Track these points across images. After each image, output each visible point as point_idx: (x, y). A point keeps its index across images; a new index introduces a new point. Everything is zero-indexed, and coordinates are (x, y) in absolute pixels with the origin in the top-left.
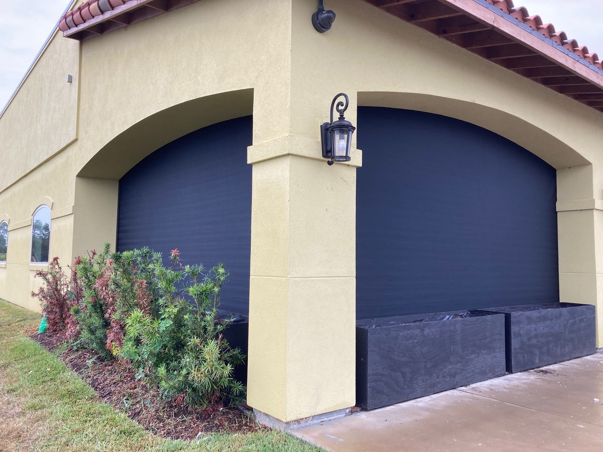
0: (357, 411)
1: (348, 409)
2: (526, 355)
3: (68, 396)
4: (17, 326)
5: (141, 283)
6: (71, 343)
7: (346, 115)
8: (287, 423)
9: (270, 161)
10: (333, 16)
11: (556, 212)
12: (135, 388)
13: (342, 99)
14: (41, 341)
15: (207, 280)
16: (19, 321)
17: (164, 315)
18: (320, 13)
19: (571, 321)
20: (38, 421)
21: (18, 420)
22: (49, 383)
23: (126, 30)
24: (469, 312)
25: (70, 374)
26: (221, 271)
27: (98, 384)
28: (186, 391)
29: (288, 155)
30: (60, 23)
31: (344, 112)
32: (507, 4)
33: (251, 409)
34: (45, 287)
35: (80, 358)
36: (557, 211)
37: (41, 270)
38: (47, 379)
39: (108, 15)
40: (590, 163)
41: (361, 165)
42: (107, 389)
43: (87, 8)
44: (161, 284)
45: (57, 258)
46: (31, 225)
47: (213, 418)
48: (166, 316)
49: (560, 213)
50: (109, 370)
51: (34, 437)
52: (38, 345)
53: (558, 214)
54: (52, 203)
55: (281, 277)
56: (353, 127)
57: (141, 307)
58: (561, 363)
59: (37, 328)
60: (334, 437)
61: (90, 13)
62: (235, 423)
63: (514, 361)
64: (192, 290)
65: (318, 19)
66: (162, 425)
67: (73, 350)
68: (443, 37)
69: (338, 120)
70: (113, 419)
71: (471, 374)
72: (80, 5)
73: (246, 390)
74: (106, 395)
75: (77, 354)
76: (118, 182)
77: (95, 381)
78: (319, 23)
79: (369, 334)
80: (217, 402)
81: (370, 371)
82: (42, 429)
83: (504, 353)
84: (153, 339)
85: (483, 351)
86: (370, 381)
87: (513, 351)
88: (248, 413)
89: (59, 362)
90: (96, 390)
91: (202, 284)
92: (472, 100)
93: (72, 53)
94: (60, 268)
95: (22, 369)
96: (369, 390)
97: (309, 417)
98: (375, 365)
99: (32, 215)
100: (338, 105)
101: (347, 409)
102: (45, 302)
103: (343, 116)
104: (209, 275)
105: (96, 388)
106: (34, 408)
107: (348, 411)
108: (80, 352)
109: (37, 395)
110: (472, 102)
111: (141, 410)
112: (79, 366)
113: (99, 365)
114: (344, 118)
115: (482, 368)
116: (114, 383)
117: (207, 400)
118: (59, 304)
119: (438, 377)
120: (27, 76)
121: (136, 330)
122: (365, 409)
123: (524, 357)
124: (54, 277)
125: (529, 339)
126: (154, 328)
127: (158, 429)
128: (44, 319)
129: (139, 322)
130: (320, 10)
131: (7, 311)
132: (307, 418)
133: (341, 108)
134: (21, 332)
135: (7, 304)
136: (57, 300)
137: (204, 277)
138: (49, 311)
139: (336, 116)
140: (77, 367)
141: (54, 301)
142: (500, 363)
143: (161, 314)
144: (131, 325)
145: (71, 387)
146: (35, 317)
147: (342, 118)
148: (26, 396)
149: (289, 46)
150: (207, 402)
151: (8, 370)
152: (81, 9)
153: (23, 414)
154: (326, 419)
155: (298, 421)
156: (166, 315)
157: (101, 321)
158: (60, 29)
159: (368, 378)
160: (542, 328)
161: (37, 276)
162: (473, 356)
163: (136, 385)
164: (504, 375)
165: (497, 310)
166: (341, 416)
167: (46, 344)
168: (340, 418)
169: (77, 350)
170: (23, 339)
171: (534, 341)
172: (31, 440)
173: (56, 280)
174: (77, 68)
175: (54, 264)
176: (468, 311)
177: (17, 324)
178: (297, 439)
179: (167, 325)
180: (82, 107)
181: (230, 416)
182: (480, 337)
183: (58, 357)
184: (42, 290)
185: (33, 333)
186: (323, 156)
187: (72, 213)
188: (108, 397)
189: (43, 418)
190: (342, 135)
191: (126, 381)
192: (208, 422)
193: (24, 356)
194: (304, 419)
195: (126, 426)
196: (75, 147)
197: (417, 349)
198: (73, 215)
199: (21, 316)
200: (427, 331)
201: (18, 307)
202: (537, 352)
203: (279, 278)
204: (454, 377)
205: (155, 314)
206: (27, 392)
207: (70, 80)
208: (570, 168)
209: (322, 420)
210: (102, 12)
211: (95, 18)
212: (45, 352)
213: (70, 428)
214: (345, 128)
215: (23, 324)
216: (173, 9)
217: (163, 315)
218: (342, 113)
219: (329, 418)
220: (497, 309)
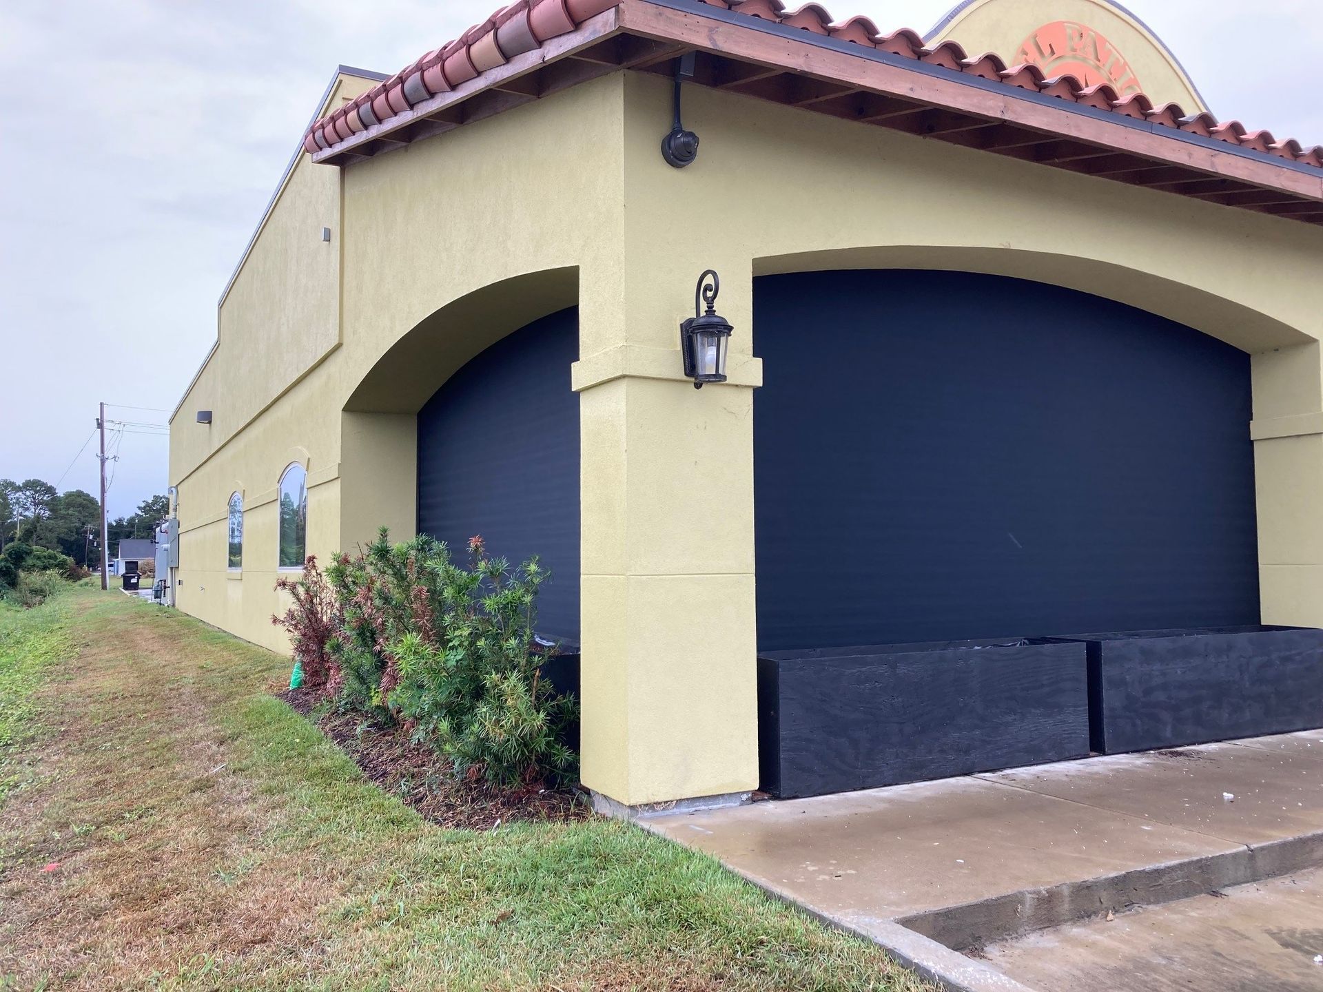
0: (765, 799)
1: (745, 795)
2: (1139, 722)
3: (320, 776)
4: (257, 678)
5: (420, 592)
6: (336, 703)
7: (717, 305)
8: (632, 807)
9: (602, 387)
10: (692, 142)
11: (1252, 443)
12: (423, 765)
13: (709, 280)
14: (293, 701)
15: (514, 583)
16: (260, 671)
17: (454, 642)
18: (673, 138)
19: (1257, 660)
20: (274, 808)
21: (244, 807)
22: (296, 759)
23: (406, 151)
24: (1026, 641)
25: (328, 746)
26: (533, 567)
27: (369, 762)
28: (484, 760)
29: (623, 377)
30: (306, 138)
31: (713, 300)
32: (1032, 73)
33: (587, 792)
34: (295, 607)
35: (347, 725)
36: (1252, 439)
37: (284, 578)
38: (294, 753)
39: (375, 131)
40: (1313, 339)
41: (760, 384)
42: (381, 769)
43: (343, 118)
44: (448, 593)
45: (314, 558)
46: (277, 500)
47: (527, 803)
48: (456, 644)
49: (1259, 443)
50: (387, 742)
51: (265, 828)
52: (286, 706)
53: (1256, 446)
54: (307, 460)
55: (619, 575)
56: (729, 326)
57: (419, 629)
58: (1229, 742)
59: (288, 681)
60: (701, 829)
61: (348, 126)
62: (560, 812)
63: (1109, 733)
64: (489, 603)
65: (670, 148)
66: (451, 815)
67: (339, 714)
68: (931, 136)
69: (705, 314)
70: (381, 805)
71: (1005, 751)
72: (332, 112)
73: (578, 761)
74: (380, 775)
75: (343, 720)
76: (416, 417)
77: (363, 757)
78: (673, 154)
79: (780, 670)
80: (535, 780)
81: (784, 731)
82: (278, 818)
83: (1086, 716)
84: (438, 680)
85: (1033, 710)
86: (784, 748)
87: (1106, 712)
88: (585, 798)
89: (315, 730)
90: (365, 771)
91: (507, 592)
92: (1001, 244)
93: (330, 188)
94: (320, 574)
95: (257, 740)
96: (783, 764)
97: (672, 801)
98: (794, 721)
99: (278, 482)
100: (705, 290)
101: (743, 793)
102: (297, 634)
103: (713, 307)
104: (516, 576)
105: (366, 767)
106: (270, 791)
107: (745, 797)
108: (348, 716)
109: (276, 775)
110: (1003, 247)
111: (425, 796)
112: (344, 736)
113: (375, 734)
114: (715, 311)
115: (1031, 741)
116: (392, 760)
117: (519, 776)
118: (317, 637)
119: (930, 752)
120: (263, 224)
121: (410, 665)
122: (776, 797)
123: (1134, 725)
124: (307, 591)
125: (1148, 692)
126: (438, 662)
127: (445, 820)
128: (298, 664)
129: (415, 653)
130: (676, 130)
131: (243, 655)
132: (667, 802)
133: (710, 294)
134: (263, 688)
135: (246, 644)
136: (314, 630)
137: (508, 579)
138: (302, 649)
139: (704, 306)
140: (341, 737)
141: (310, 633)
142: (1076, 733)
143: (450, 640)
144: (402, 658)
145: (327, 763)
146: (286, 665)
147: (710, 310)
148: (260, 777)
149: (621, 198)
150: (519, 779)
151: (237, 743)
152: (335, 118)
153: (253, 799)
154: (703, 807)
155: (651, 806)
156: (456, 642)
157: (375, 660)
158: (307, 151)
159: (782, 744)
160: (1177, 670)
161: (279, 588)
162: (1009, 718)
163: (424, 762)
164: (1086, 757)
165: (1094, 637)
166: (732, 804)
167: (298, 706)
168: (731, 807)
169: (344, 714)
170: (263, 697)
171: (1161, 696)
172: (261, 831)
173: (311, 596)
174: (337, 216)
175: (309, 568)
176: (1025, 639)
177: (256, 676)
178: (643, 830)
179: (459, 657)
180: (346, 287)
181: (554, 802)
182: (1026, 685)
183: (315, 723)
184: (291, 615)
185: (282, 690)
186: (686, 374)
187: (337, 476)
188: (381, 780)
189: (281, 805)
190: (710, 339)
191: (410, 755)
192: (518, 809)
193: (264, 723)
194: (663, 804)
195: (396, 813)
196: (339, 358)
197: (882, 699)
198: (339, 480)
199: (264, 663)
200: (902, 669)
201: (261, 650)
202: (1166, 716)
203: (616, 576)
204: (967, 752)
205: (441, 640)
206: (262, 772)
207: (328, 238)
208: (1277, 350)
209: (697, 808)
210: (366, 127)
211: (357, 134)
212: (296, 716)
213: (317, 815)
214: (712, 328)
215: (266, 676)
216: (471, 121)
217: (452, 641)
218: (710, 302)
219: (710, 807)
220: (1096, 635)
